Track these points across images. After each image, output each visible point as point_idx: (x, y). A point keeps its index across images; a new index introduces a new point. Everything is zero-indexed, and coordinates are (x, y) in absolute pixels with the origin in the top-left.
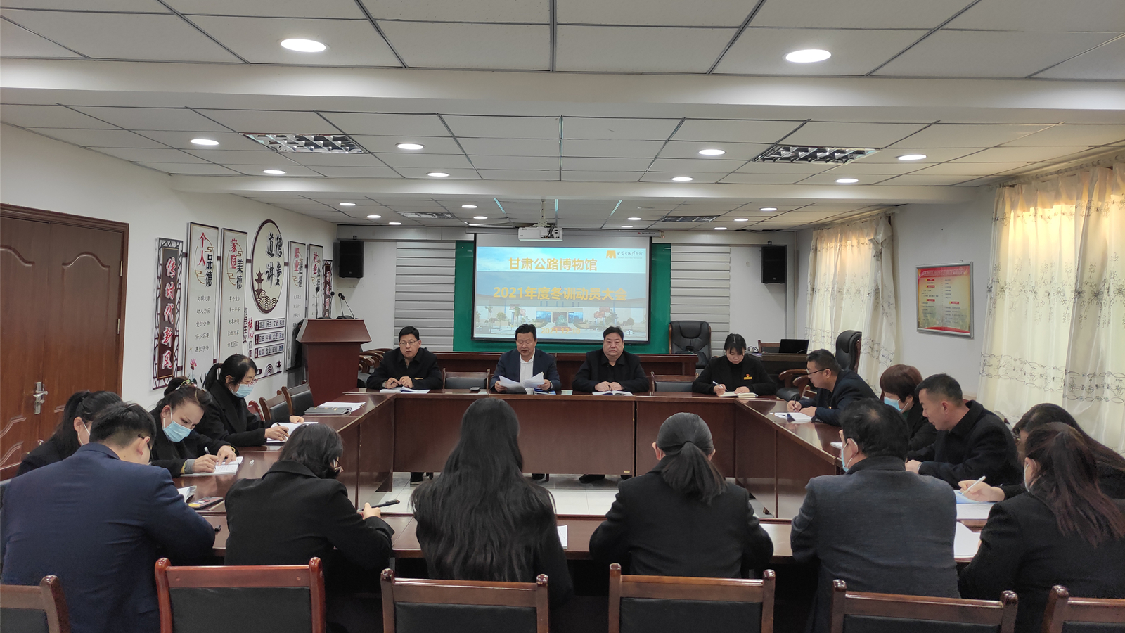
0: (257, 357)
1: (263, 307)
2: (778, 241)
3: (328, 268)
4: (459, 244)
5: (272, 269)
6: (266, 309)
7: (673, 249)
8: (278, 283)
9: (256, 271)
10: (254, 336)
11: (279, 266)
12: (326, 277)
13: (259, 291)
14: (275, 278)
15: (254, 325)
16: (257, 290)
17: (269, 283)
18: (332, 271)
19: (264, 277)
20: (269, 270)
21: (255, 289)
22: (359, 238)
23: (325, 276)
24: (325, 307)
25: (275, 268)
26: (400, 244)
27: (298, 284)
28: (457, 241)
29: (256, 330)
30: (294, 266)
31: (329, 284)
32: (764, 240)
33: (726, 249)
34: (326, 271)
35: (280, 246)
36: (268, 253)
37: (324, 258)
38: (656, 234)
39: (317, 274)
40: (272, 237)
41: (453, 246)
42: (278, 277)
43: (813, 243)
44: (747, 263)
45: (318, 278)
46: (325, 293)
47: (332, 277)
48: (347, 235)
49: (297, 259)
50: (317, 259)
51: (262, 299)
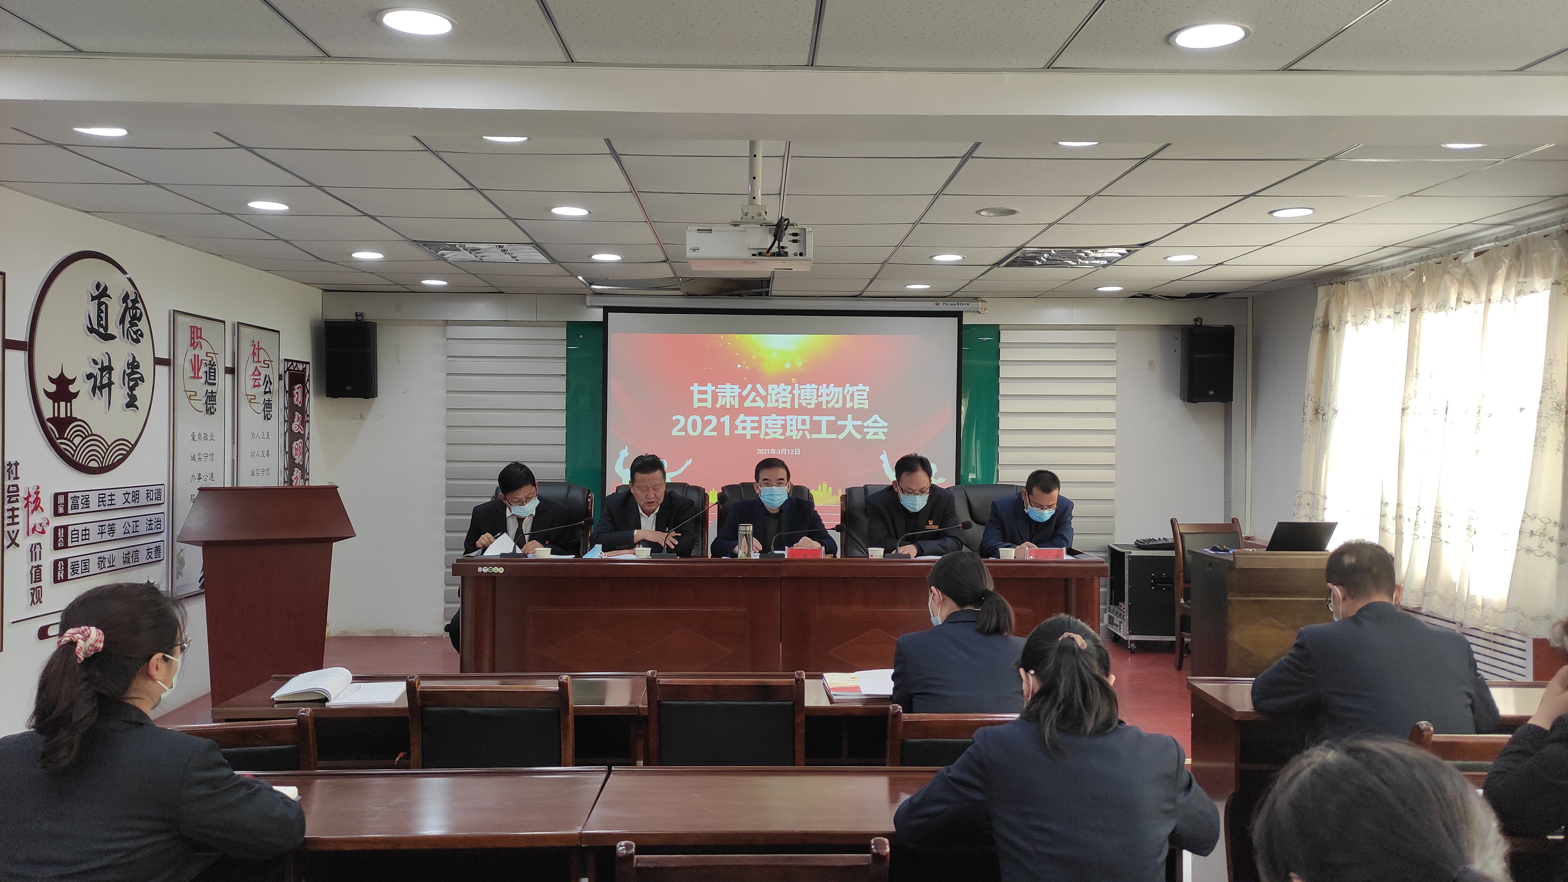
0: (66, 579)
1: (79, 459)
2: (1214, 318)
3: (296, 377)
4: (573, 328)
5: (109, 369)
6: (93, 464)
7: (1006, 336)
8: (131, 403)
9: (45, 371)
10: (49, 531)
11: (134, 365)
12: (291, 396)
13: (62, 424)
14: (120, 393)
15: (47, 503)
16: (54, 420)
17: (100, 401)
18: (311, 386)
19: (82, 387)
20: (95, 371)
21: (48, 413)
22: (369, 317)
23: (290, 393)
24: (292, 459)
25: (119, 367)
26: (453, 331)
27: (203, 409)
28: (567, 321)
29: (56, 514)
30: (188, 367)
31: (303, 411)
32: (1185, 316)
33: (1109, 336)
34: (292, 384)
35: (136, 318)
36: (91, 330)
37: (282, 357)
38: (973, 305)
39: (262, 389)
40: (105, 293)
41: (562, 333)
42: (132, 389)
43: (1319, 313)
44: (1151, 363)
45: (267, 397)
46: (290, 430)
47: (311, 396)
48: (344, 311)
49: (196, 352)
50: (263, 356)
51: (77, 441)
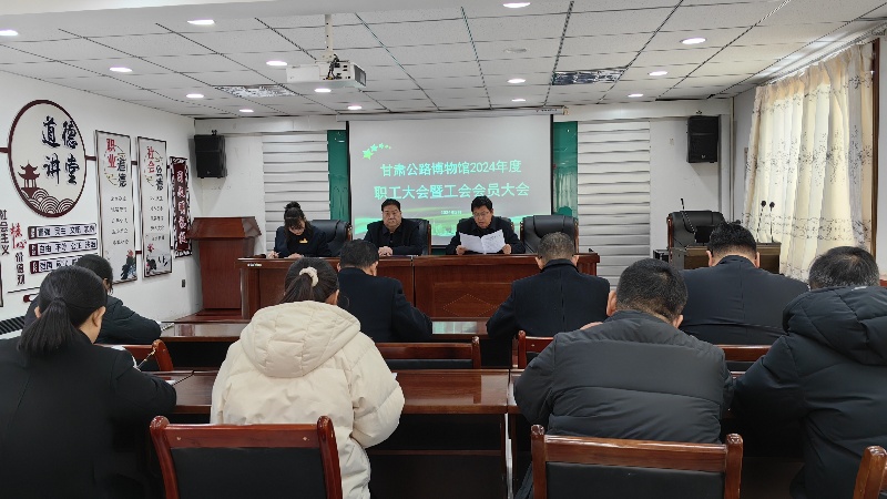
0: (38, 272)
1: (43, 210)
2: (709, 111)
3: (178, 167)
4: (330, 133)
5: (57, 162)
6: (51, 212)
7: (580, 128)
8: (72, 180)
9: (19, 163)
10: (27, 246)
11: (72, 160)
13: (31, 191)
14: (64, 175)
15: (24, 231)
16: (26, 189)
17: (53, 179)
18: (189, 172)
19: (41, 171)
21: (22, 185)
22: (219, 133)
23: (175, 176)
24: (178, 211)
25: (63, 161)
27: (118, 183)
28: (327, 130)
29: (30, 238)
30: (107, 161)
31: (185, 186)
32: (691, 110)
33: (645, 125)
34: (176, 171)
35: (72, 135)
36: (45, 141)
37: (168, 156)
38: (558, 110)
39: (156, 173)
40: (52, 122)
41: (325, 137)
42: (72, 173)
43: (757, 104)
44: (671, 140)
45: (160, 177)
46: (176, 195)
48: (206, 130)
49: (112, 152)
50: (155, 155)
51: (40, 200)
